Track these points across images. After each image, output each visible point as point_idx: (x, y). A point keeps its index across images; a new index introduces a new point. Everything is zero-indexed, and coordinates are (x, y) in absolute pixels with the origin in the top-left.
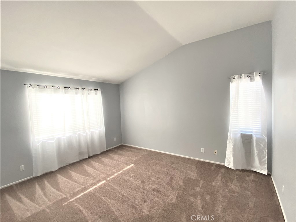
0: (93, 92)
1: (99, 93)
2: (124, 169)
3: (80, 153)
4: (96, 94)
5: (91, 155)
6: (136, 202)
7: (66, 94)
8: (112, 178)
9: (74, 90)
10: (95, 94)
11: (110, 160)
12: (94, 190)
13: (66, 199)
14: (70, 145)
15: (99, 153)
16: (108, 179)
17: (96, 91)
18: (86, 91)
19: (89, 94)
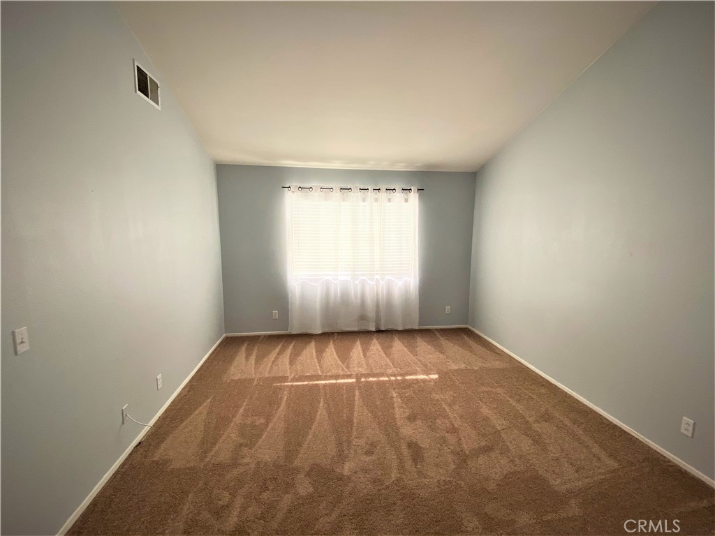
0: (398, 196)
1: (414, 197)
2: (408, 377)
3: (363, 318)
4: (406, 200)
5: (383, 328)
6: (355, 442)
7: (344, 201)
8: (370, 382)
9: (360, 194)
10: (403, 201)
11: (406, 349)
12: (325, 386)
13: (285, 379)
14: (345, 300)
15: (400, 328)
16: (363, 380)
17: (406, 193)
18: (383, 195)
19: (389, 200)
